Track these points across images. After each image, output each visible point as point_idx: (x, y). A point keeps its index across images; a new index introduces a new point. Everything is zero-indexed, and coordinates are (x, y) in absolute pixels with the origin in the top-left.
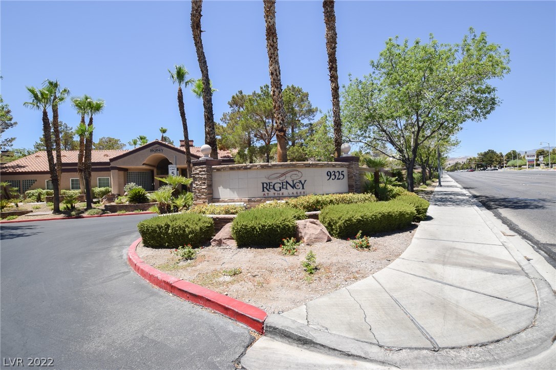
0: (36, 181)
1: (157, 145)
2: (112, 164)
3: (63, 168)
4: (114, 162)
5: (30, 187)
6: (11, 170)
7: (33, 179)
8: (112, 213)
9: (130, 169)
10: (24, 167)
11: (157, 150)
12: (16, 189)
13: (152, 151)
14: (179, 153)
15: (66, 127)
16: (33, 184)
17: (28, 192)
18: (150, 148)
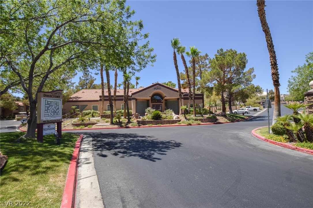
0: (87, 105)
1: (158, 86)
2: (133, 97)
3: (105, 98)
4: (134, 95)
5: (84, 109)
6: (74, 100)
7: (86, 104)
8: (144, 125)
9: (138, 99)
10: (80, 98)
11: (158, 88)
12: (78, 110)
13: (155, 89)
14: (170, 90)
15: (91, 77)
16: (86, 107)
17: (84, 111)
18: (154, 87)
